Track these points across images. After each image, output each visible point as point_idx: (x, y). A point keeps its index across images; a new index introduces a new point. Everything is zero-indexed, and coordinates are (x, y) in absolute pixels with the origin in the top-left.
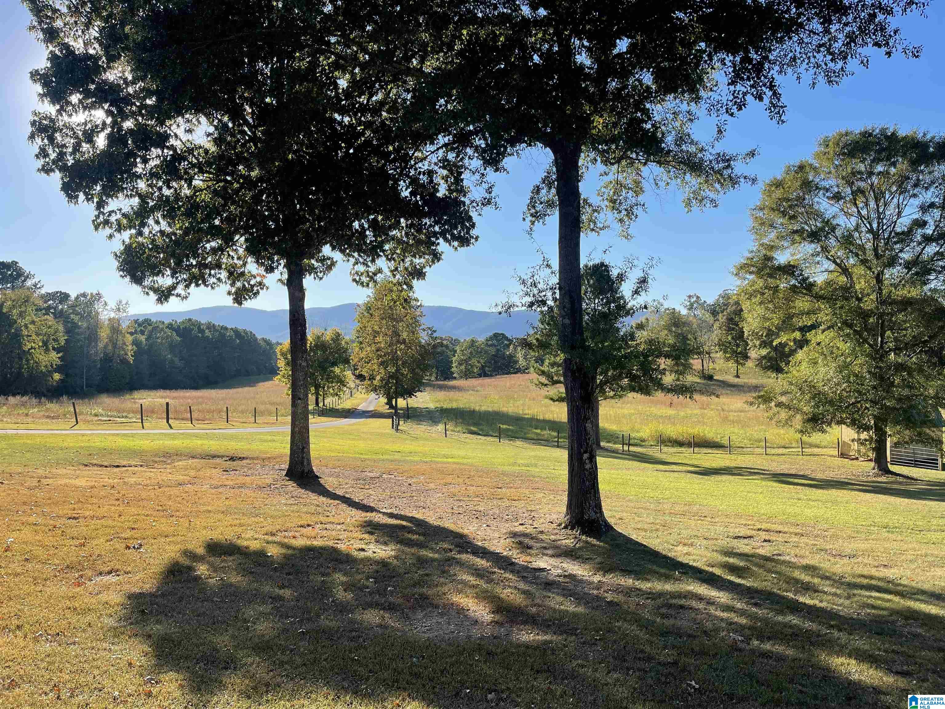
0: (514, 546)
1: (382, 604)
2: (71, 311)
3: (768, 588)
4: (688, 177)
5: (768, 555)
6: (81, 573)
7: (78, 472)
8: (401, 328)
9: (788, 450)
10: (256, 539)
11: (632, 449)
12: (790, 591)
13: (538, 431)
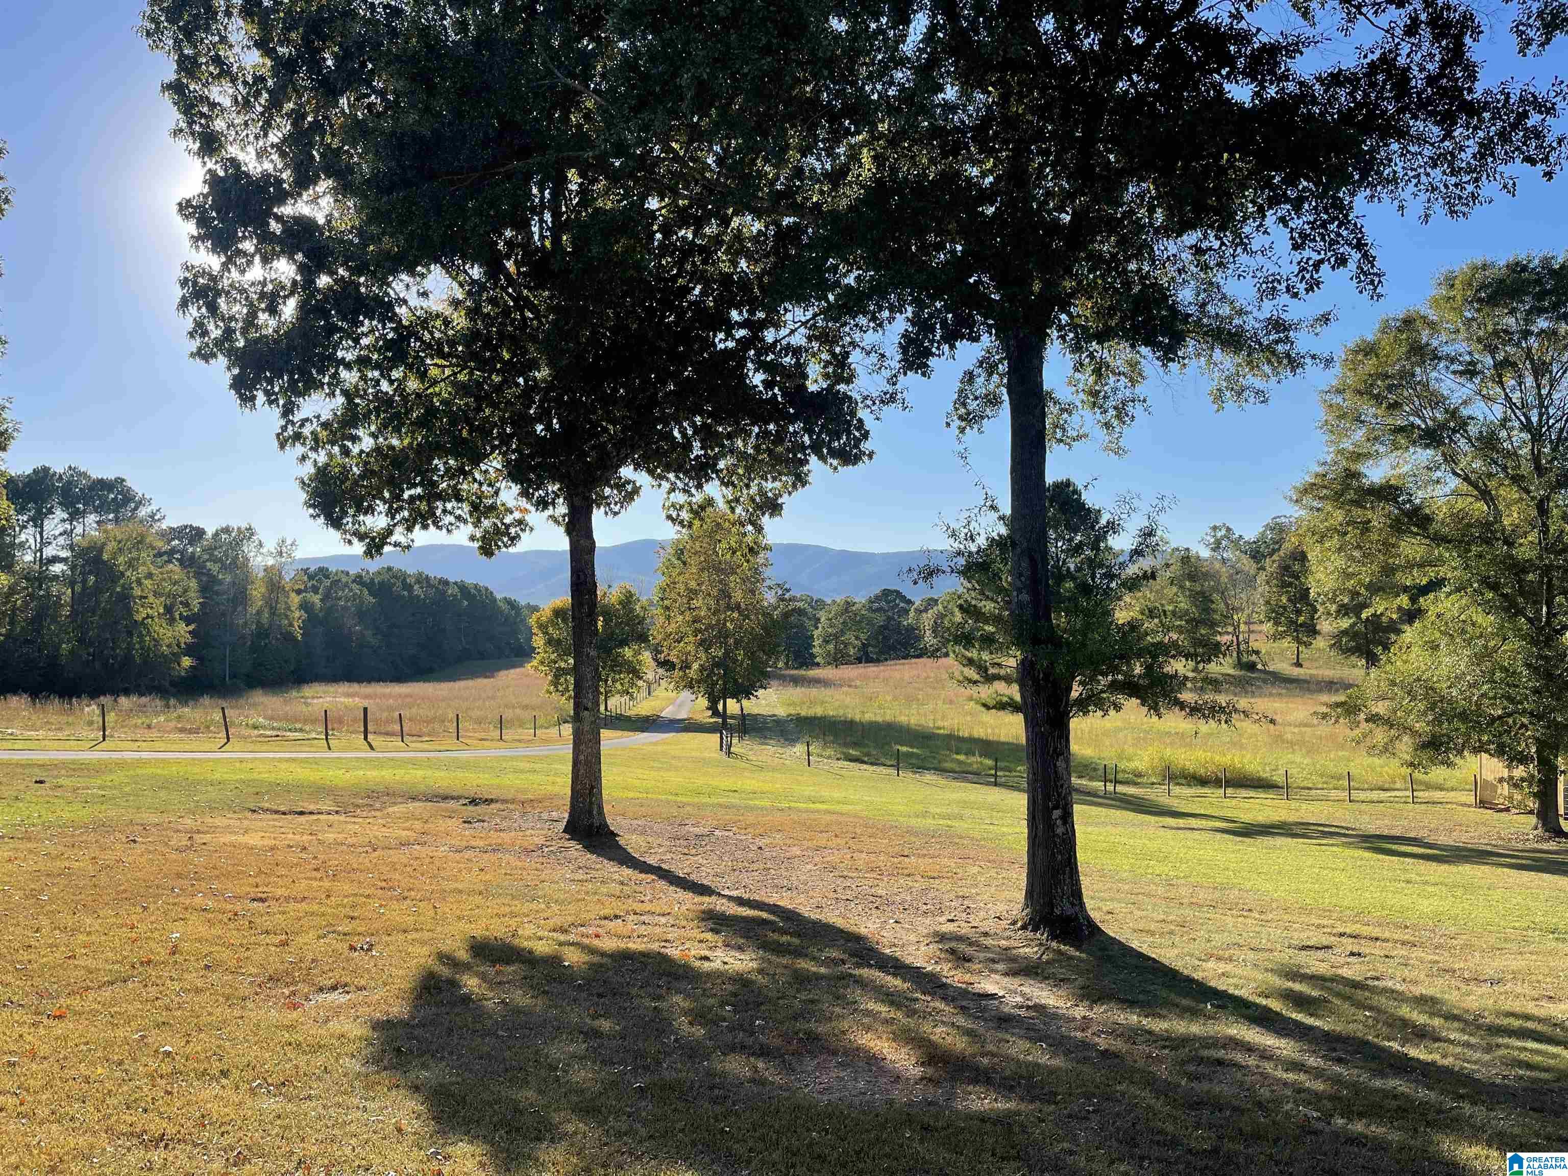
0: (943, 956)
1: (751, 1047)
2: (206, 557)
3: (1360, 1034)
4: (1218, 354)
5: (1358, 979)
6: (291, 989)
7: (246, 822)
8: (732, 585)
9: (1389, 794)
10: (541, 939)
11: (1120, 788)
12: (1394, 1039)
13: (962, 757)
